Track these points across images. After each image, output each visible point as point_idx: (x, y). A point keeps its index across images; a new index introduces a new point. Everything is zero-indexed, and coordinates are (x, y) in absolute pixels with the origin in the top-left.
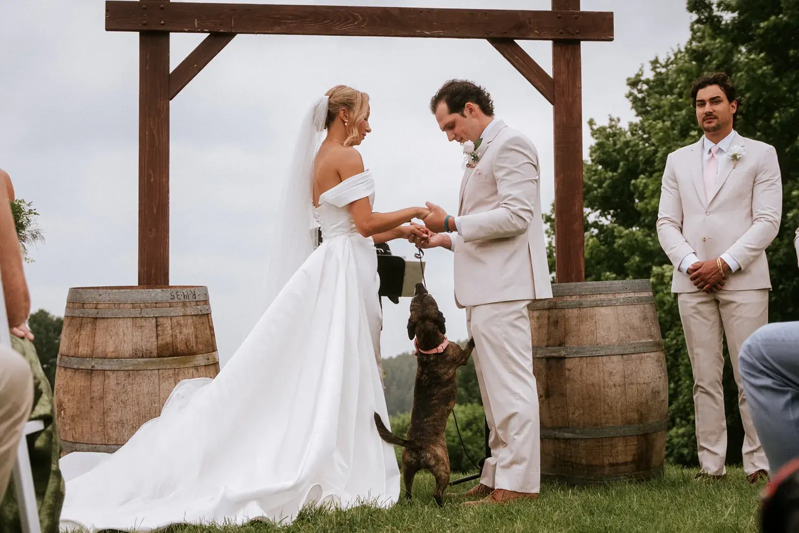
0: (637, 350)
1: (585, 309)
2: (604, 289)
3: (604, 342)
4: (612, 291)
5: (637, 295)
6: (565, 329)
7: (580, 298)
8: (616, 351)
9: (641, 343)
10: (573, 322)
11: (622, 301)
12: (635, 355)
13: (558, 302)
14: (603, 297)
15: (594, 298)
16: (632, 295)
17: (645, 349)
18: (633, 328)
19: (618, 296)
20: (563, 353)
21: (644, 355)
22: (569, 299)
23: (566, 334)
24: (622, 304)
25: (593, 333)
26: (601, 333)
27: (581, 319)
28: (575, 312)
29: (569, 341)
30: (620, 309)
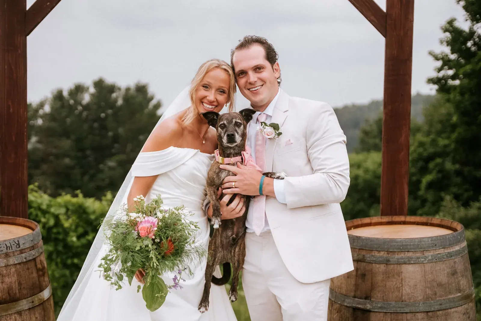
0: (443, 307)
1: (392, 266)
2: (412, 247)
3: (410, 299)
4: (421, 248)
5: (446, 251)
6: (372, 283)
7: (388, 254)
8: (422, 309)
9: (449, 299)
10: (379, 278)
11: (430, 258)
12: (441, 312)
13: (366, 256)
14: (410, 254)
15: (402, 255)
16: (442, 251)
17: (452, 304)
18: (440, 285)
19: (427, 254)
20: (368, 307)
21: (450, 310)
22: (376, 254)
23: (372, 288)
24: (430, 261)
25: (398, 289)
26: (406, 290)
27: (388, 275)
28: (382, 267)
29: (375, 296)
30: (428, 267)
